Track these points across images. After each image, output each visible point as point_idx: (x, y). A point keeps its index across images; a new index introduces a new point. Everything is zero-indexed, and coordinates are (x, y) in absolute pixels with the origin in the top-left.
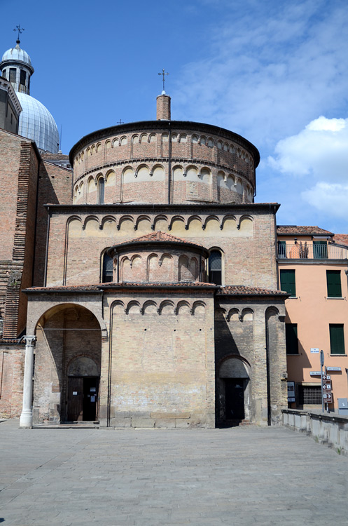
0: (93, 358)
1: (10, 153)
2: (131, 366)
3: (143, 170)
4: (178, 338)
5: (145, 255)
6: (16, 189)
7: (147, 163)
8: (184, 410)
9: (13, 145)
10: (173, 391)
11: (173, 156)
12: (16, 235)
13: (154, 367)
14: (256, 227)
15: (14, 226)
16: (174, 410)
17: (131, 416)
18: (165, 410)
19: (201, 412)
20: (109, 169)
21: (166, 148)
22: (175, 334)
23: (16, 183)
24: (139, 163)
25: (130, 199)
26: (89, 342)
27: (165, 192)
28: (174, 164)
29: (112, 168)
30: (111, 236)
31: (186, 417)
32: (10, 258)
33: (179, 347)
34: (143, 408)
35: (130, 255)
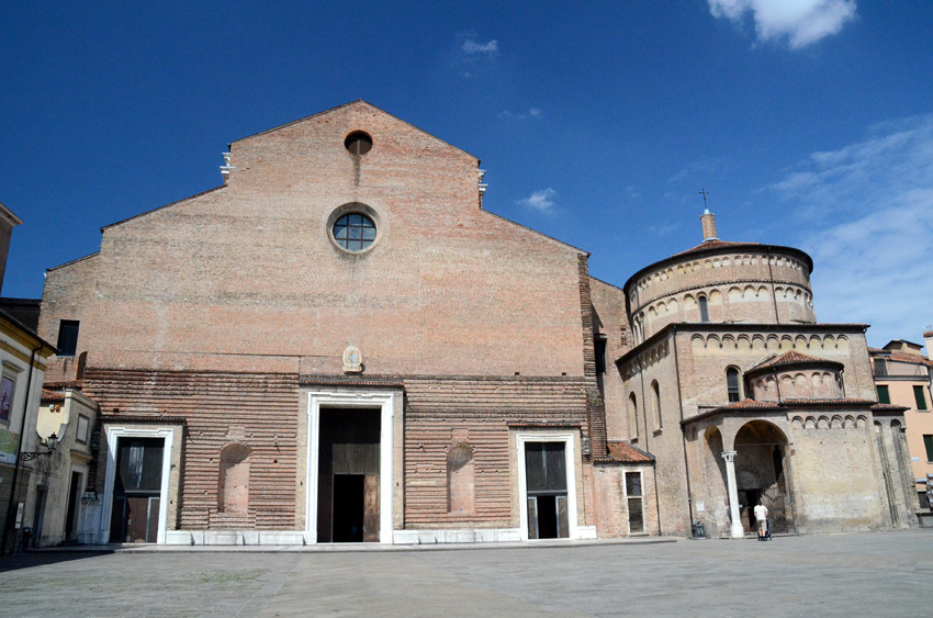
0: (752, 472)
1: (567, 266)
2: (815, 476)
3: (749, 291)
4: (848, 450)
5: (809, 373)
6: (579, 303)
7: (753, 284)
8: (864, 515)
9: (569, 257)
10: (853, 498)
11: (774, 278)
12: (585, 350)
13: (834, 477)
14: (851, 346)
15: (582, 341)
16: (856, 516)
17: (821, 523)
18: (848, 516)
19: (877, 516)
20: (712, 288)
21: (766, 270)
22: (845, 446)
23: (578, 296)
24: (745, 284)
25: (741, 318)
26: (747, 457)
27: (772, 312)
28: (776, 286)
29: (716, 287)
30: (731, 354)
31: (866, 521)
32: (582, 374)
33: (850, 458)
34: (831, 516)
35: (792, 374)
